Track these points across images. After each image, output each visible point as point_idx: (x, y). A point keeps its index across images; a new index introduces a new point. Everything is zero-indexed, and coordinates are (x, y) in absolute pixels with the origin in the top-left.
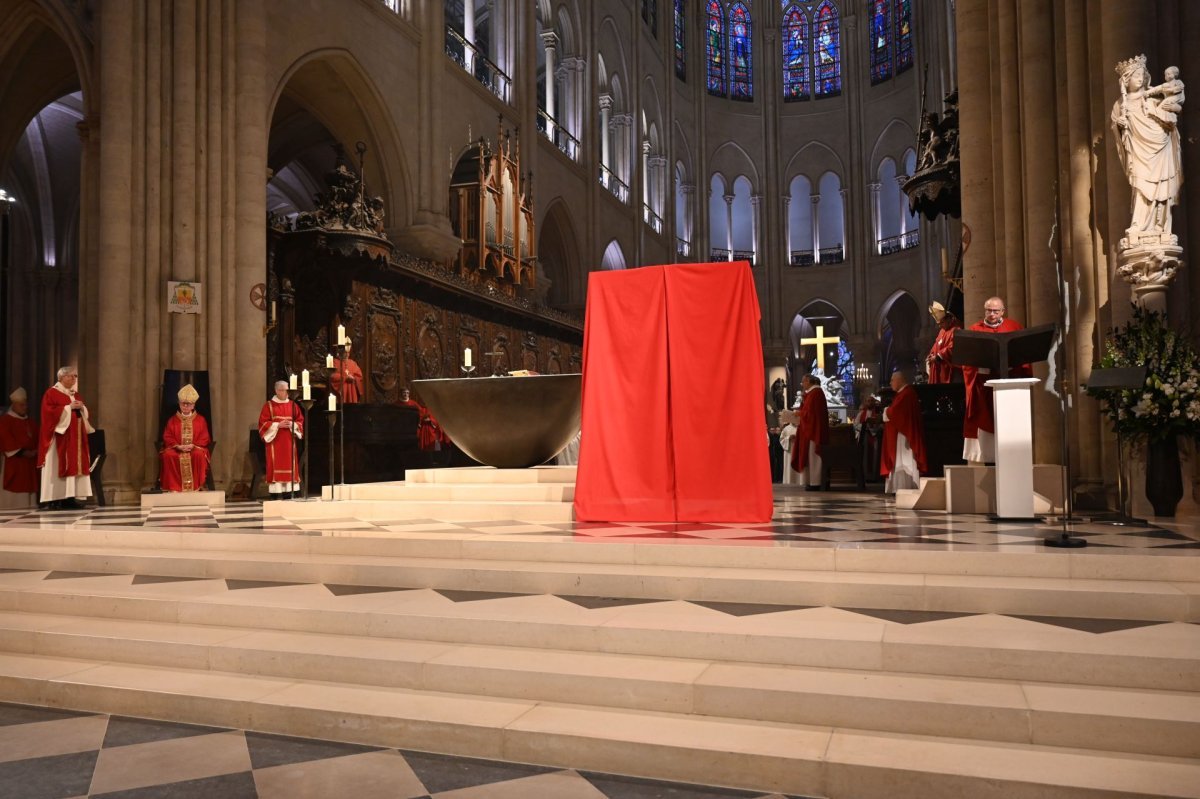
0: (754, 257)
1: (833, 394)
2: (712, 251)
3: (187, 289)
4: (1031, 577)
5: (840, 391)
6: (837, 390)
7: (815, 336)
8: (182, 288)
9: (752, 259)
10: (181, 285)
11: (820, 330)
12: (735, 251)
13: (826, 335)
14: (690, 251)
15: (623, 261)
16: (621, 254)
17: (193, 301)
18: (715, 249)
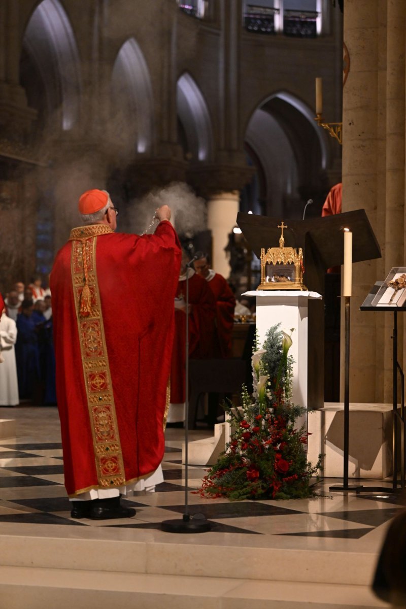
0: (319, 22)
2: (245, 9)
4: (103, 571)
9: (315, 23)
12: (287, 11)
14: (206, 10)
15: (70, 30)
16: (65, 19)
18: (251, 6)
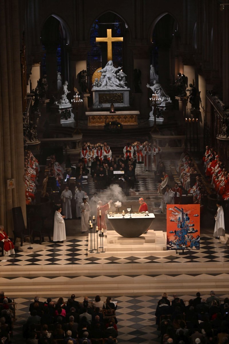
1: (120, 80)
3: (11, 181)
5: (124, 78)
6: (122, 77)
7: (105, 36)
8: (10, 182)
10: (10, 180)
11: (109, 31)
13: (113, 36)
17: (13, 185)
